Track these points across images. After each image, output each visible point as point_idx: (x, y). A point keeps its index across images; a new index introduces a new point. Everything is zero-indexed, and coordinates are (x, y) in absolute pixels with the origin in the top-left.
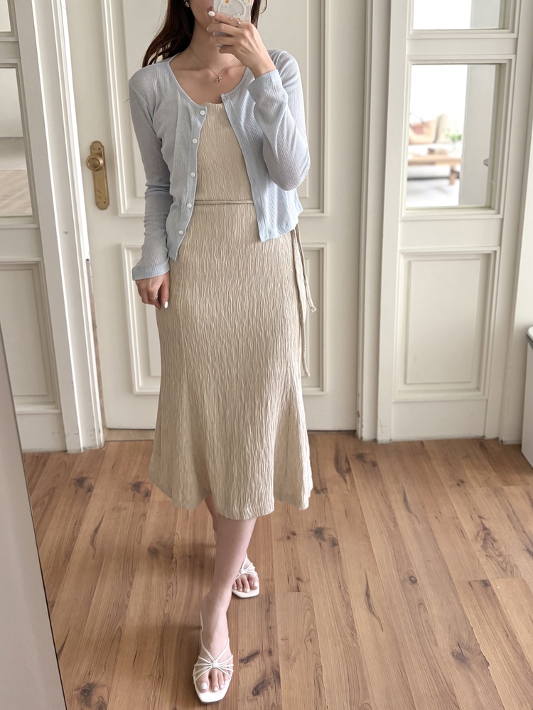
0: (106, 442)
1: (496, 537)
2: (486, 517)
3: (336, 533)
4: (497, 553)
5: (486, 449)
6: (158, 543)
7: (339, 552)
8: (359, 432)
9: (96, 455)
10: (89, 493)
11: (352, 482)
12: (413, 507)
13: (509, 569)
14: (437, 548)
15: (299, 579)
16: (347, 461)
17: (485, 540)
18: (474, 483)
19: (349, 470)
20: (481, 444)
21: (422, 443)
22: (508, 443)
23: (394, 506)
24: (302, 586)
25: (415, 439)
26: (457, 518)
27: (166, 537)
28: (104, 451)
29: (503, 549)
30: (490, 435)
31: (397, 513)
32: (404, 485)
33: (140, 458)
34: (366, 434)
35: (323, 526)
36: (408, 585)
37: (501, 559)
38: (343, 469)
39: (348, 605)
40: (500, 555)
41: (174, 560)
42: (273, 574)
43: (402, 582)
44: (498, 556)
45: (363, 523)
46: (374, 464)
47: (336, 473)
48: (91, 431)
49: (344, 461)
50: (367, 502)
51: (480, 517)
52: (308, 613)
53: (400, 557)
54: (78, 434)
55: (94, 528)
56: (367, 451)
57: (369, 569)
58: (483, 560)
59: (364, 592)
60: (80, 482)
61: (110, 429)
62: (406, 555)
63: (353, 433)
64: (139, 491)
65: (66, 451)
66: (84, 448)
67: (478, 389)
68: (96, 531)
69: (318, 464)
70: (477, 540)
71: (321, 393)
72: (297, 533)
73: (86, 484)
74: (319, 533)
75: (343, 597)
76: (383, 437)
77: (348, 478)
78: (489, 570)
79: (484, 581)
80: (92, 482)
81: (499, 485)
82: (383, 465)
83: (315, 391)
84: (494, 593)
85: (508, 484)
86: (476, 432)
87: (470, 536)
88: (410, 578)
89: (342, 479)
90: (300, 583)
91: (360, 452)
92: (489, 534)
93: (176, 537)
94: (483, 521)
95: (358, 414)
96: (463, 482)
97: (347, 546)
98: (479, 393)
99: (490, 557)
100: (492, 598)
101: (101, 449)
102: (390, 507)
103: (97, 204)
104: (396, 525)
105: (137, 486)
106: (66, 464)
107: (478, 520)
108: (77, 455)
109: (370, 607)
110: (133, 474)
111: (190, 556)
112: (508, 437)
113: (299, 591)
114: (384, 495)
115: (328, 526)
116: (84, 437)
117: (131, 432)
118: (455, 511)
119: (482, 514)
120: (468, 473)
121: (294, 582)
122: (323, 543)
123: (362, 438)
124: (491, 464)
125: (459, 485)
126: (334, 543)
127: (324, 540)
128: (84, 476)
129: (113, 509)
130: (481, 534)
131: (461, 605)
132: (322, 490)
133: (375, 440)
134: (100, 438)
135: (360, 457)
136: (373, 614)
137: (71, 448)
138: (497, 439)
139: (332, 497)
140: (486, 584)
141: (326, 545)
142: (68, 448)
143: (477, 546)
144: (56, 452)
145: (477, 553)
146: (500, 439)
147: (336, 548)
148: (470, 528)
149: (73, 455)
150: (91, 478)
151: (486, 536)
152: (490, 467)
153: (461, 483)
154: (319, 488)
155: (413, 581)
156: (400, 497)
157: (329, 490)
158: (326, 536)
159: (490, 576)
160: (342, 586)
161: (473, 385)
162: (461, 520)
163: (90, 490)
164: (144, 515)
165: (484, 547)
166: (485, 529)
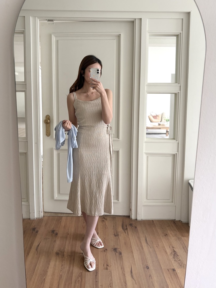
0: (43, 216)
1: (178, 254)
2: (175, 247)
3: (121, 250)
4: (178, 260)
5: (176, 224)
6: (59, 251)
7: (122, 257)
8: (131, 216)
9: (40, 220)
10: (37, 233)
11: (128, 233)
12: (148, 242)
13: (182, 265)
14: (157, 257)
15: (107, 265)
16: (126, 226)
17: (174, 255)
18: (171, 235)
19: (127, 229)
20: (174, 222)
21: (153, 221)
22: (184, 222)
23: (142, 241)
24: (108, 268)
25: (151, 219)
26: (164, 247)
27: (62, 249)
28: (43, 220)
29: (181, 258)
30: (177, 219)
31: (143, 244)
32: (146, 235)
33: (55, 222)
34: (133, 217)
35: (117, 247)
36: (146, 269)
37: (180, 262)
38: (125, 228)
39: (124, 275)
40: (180, 260)
41: (64, 257)
42: (98, 263)
43: (144, 268)
44: (179, 261)
45: (131, 247)
46: (136, 227)
47: (122, 230)
48: (39, 212)
49: (125, 226)
50: (133, 239)
51: (173, 247)
52: (110, 277)
53: (144, 259)
54: (34, 212)
55: (38, 245)
56: (133, 223)
57: (132, 263)
58: (173, 262)
59: (130, 271)
60: (34, 229)
61: (45, 212)
62: (146, 259)
63: (129, 217)
64: (54, 233)
65: (30, 219)
66: (36, 218)
67: (172, 202)
68: (38, 246)
69: (116, 227)
70: (171, 255)
71: (118, 202)
72: (108, 249)
73: (36, 230)
74: (115, 250)
75: (123, 272)
76: (139, 218)
77: (126, 232)
78: (175, 265)
79: (173, 269)
80: (38, 229)
81: (180, 236)
82: (139, 228)
83: (116, 201)
84: (177, 274)
85: (183, 236)
86: (172, 218)
87: (169, 254)
88: (147, 267)
89: (124, 232)
90: (108, 267)
91: (131, 223)
92: (176, 253)
93: (66, 249)
94: (174, 248)
95: (130, 210)
96: (167, 235)
97: (125, 255)
98: (172, 203)
99: (176, 261)
100: (176, 275)
101: (42, 218)
102: (141, 242)
103: (46, 135)
104: (143, 248)
105: (53, 231)
106: (29, 223)
107: (172, 248)
108: (34, 220)
109: (132, 276)
110: (52, 227)
111: (70, 256)
112: (184, 220)
113: (107, 269)
114: (139, 238)
115: (118, 247)
116: (36, 214)
117: (52, 213)
118: (164, 245)
119: (174, 246)
120: (169, 232)
121: (106, 266)
122: (116, 253)
123: (132, 218)
124: (177, 229)
125: (165, 236)
126: (120, 253)
127: (117, 252)
128: (35, 227)
129: (44, 239)
130: (173, 253)
131: (164, 277)
132: (117, 235)
133: (136, 219)
134: (42, 215)
135: (131, 225)
136: (133, 279)
137: (32, 218)
138: (180, 220)
139: (120, 237)
140: (174, 270)
141: (117, 254)
142: (31, 218)
143: (171, 257)
144: (26, 219)
145: (171, 259)
146: (181, 220)
147: (121, 255)
148: (169, 251)
149: (32, 220)
150: (38, 228)
151: (175, 254)
152: (177, 230)
153: (166, 235)
154: (116, 235)
155: (148, 268)
156: (144, 239)
157: (119, 235)
158: (118, 251)
159: (175, 268)
160: (123, 268)
161: (171, 201)
162: (166, 248)
163: (37, 232)
164: (55, 241)
165: (174, 258)
166: (174, 251)
